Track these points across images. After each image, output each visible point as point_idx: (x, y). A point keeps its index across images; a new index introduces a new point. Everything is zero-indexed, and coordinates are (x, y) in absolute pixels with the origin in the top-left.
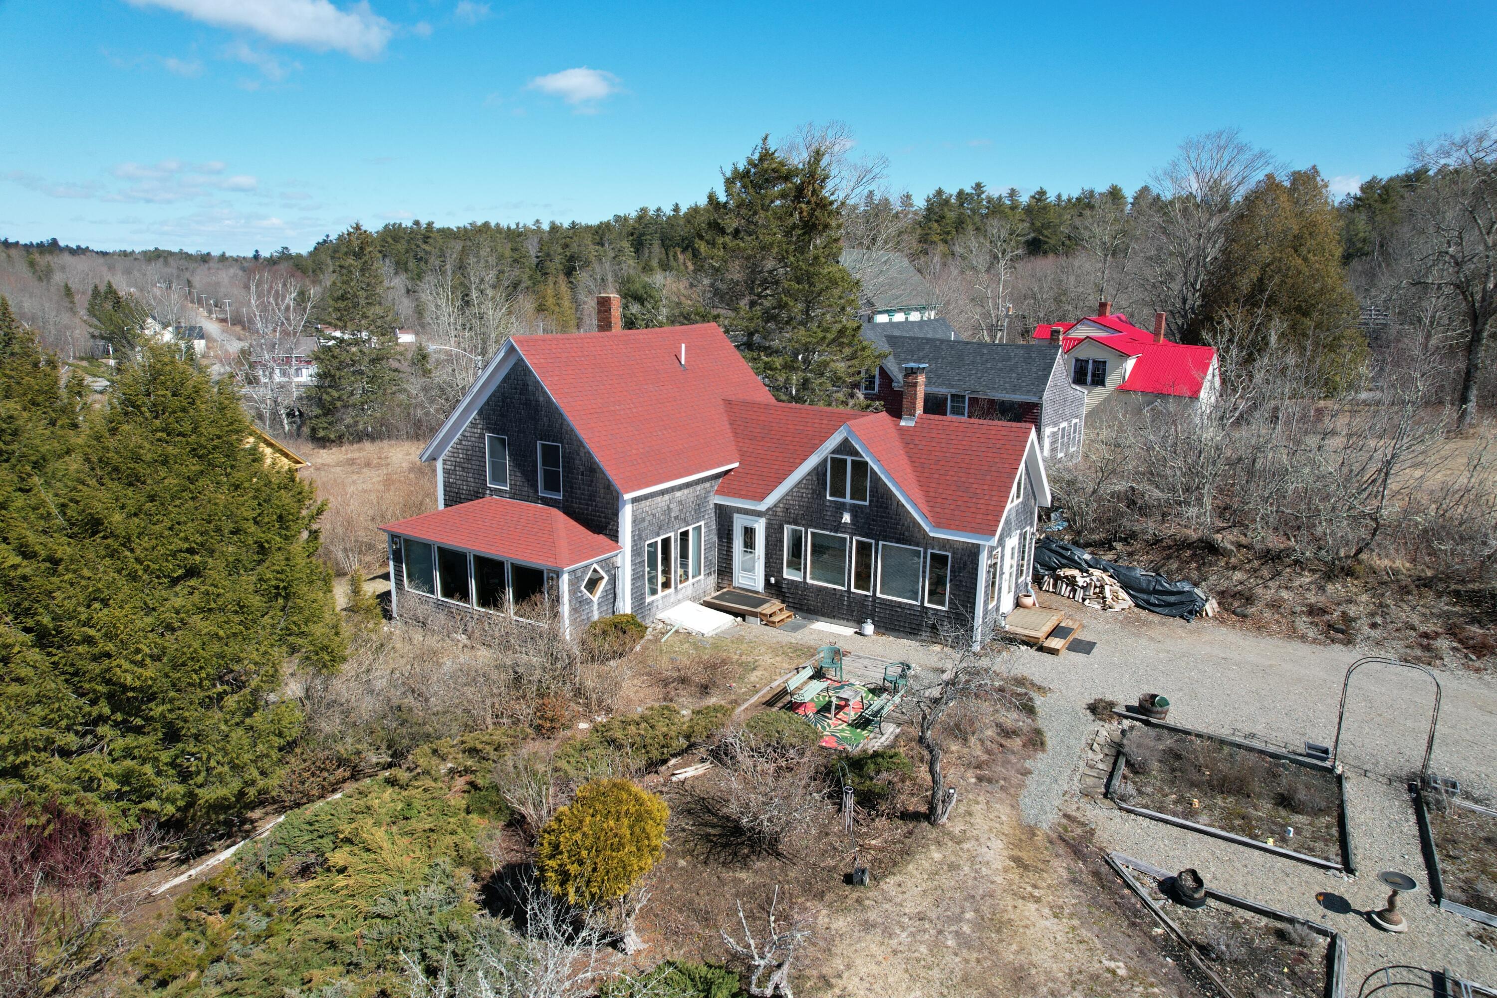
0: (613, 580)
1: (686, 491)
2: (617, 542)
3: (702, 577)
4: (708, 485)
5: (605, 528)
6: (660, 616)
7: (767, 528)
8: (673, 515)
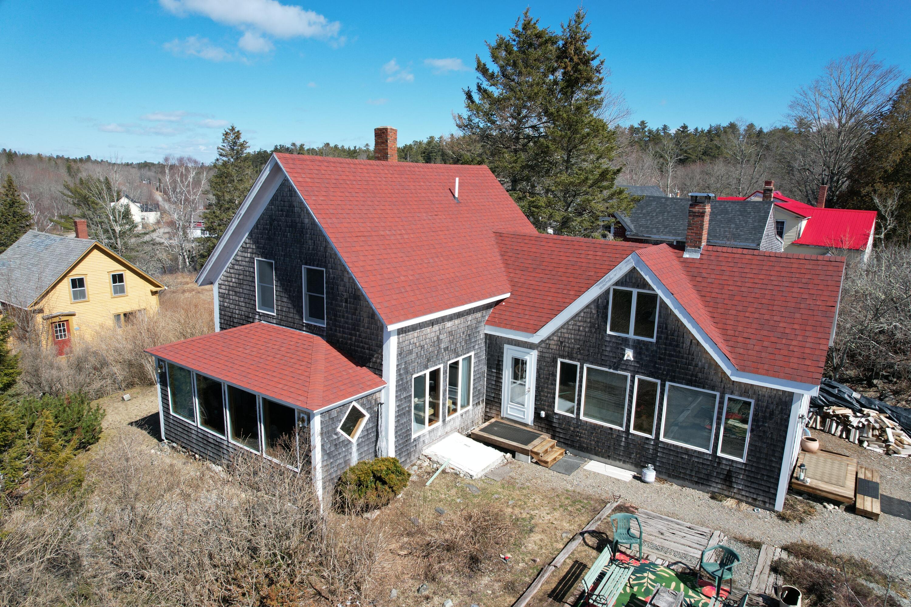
0: (376, 417)
1: (457, 322)
2: (381, 376)
3: (470, 407)
4: (479, 315)
5: (369, 360)
6: (428, 451)
7: (539, 361)
8: (443, 346)
